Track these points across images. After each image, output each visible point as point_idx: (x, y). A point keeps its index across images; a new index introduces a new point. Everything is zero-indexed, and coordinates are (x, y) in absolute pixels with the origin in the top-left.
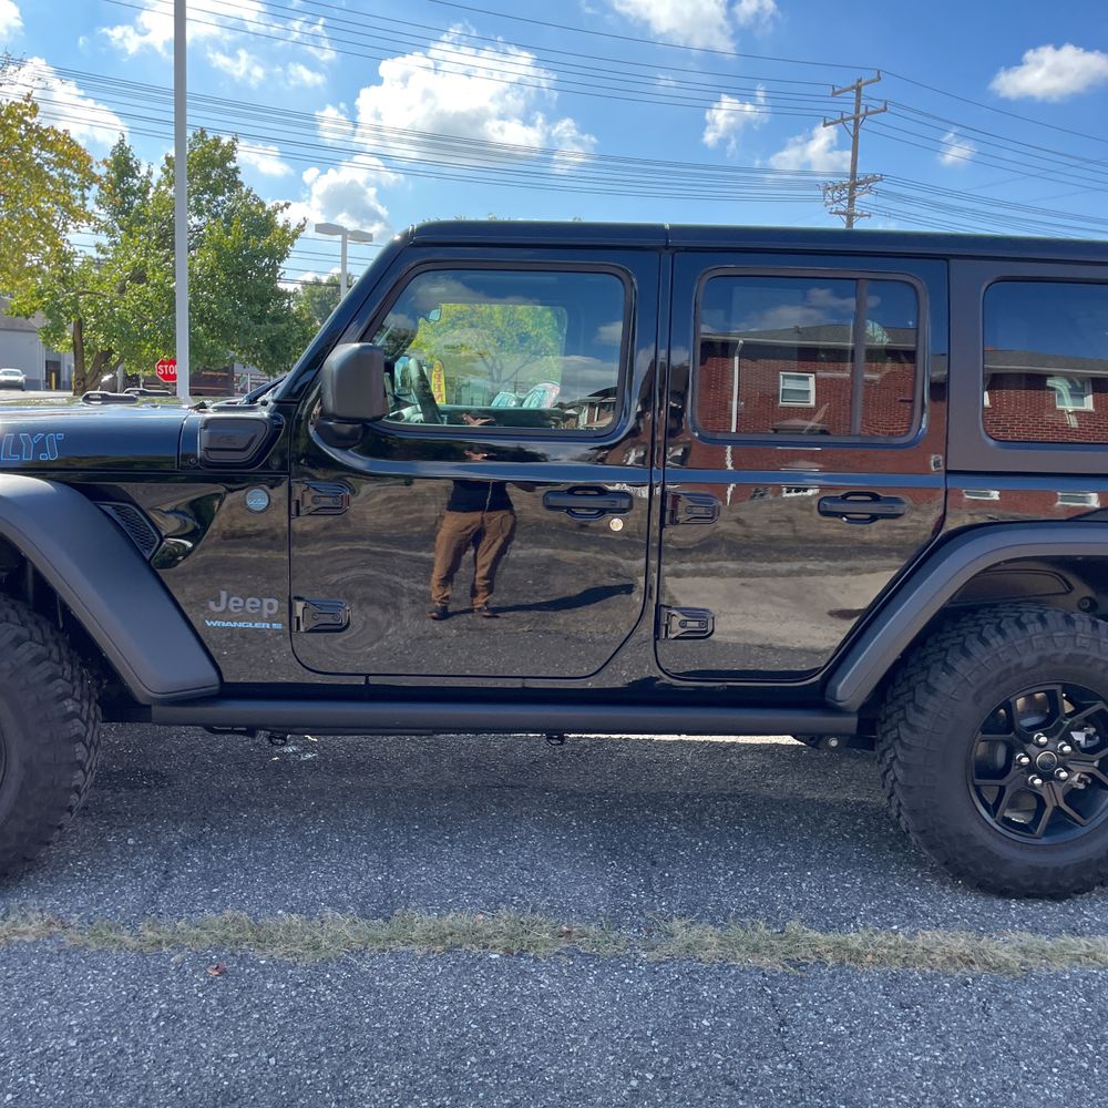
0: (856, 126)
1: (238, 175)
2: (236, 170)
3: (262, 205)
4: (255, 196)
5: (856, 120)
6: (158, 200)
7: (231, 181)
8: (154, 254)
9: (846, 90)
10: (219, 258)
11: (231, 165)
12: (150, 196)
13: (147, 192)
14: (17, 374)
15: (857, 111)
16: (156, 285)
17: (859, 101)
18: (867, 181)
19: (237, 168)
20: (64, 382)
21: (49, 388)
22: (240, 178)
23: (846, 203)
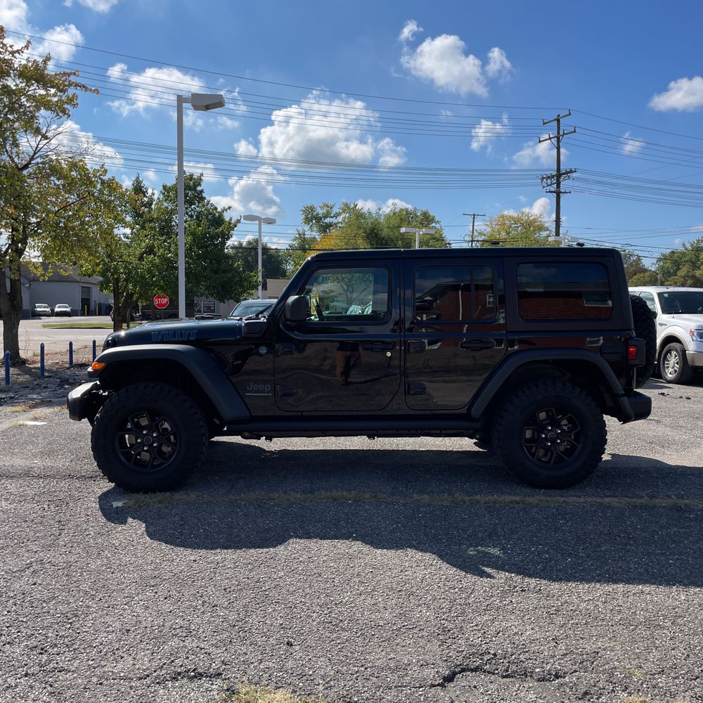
0: (558, 141)
1: (203, 194)
2: (202, 191)
3: (216, 209)
4: (212, 204)
5: (558, 138)
6: (159, 209)
7: (200, 197)
8: (158, 239)
9: (551, 121)
10: (194, 240)
11: (199, 188)
12: (153, 207)
13: (152, 204)
14: (66, 307)
15: (558, 133)
16: (160, 256)
17: (559, 128)
18: (567, 173)
19: (202, 190)
20: (92, 311)
21: (83, 315)
22: (204, 195)
23: (555, 186)
